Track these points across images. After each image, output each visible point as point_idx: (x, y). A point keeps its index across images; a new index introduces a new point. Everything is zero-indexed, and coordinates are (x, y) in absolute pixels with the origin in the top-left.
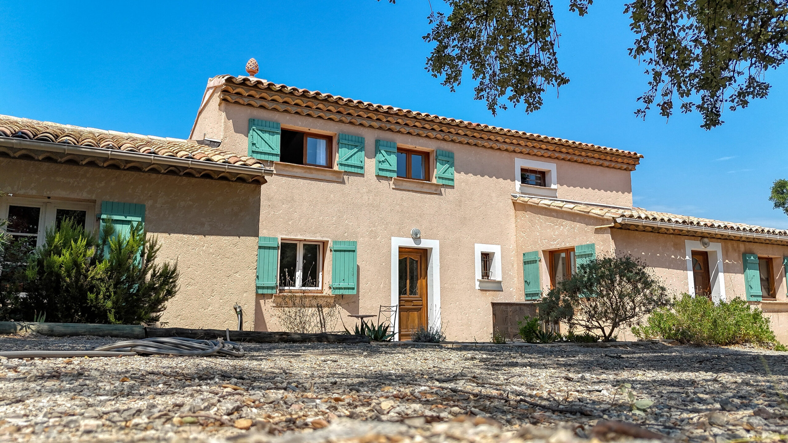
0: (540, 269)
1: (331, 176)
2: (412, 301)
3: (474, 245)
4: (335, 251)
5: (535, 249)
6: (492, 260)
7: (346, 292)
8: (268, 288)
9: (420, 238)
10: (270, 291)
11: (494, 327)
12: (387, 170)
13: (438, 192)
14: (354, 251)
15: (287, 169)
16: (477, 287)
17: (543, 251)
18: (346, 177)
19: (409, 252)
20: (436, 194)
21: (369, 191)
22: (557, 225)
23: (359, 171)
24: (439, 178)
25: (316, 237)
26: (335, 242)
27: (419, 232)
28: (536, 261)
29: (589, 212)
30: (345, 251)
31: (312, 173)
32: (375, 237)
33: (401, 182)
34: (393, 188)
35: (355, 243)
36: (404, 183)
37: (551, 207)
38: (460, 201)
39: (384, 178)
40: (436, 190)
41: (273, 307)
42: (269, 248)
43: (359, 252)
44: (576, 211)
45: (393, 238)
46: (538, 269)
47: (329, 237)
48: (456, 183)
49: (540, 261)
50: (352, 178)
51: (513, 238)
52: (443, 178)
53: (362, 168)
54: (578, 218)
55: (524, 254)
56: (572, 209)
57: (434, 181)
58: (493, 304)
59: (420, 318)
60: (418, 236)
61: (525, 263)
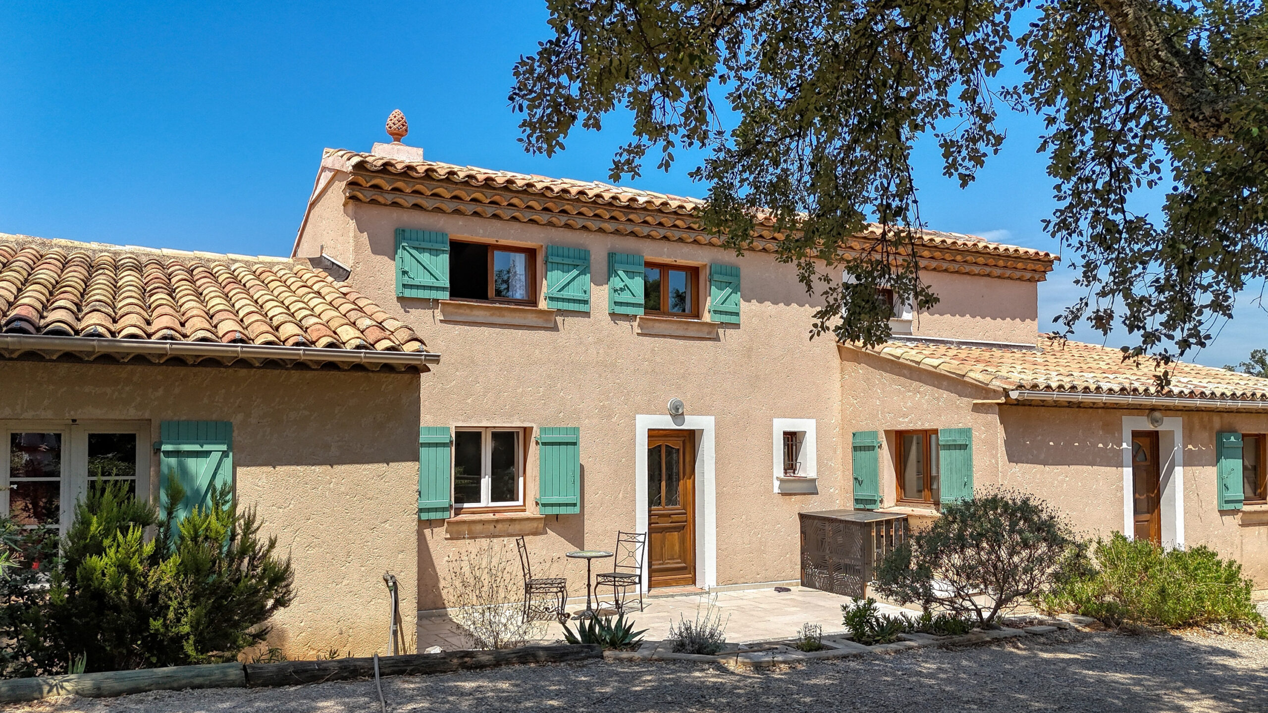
0: (880, 460)
1: (535, 319)
2: (669, 515)
3: (771, 421)
4: (544, 444)
5: (871, 427)
6: (801, 443)
7: (563, 511)
8: (436, 510)
9: (682, 414)
10: (439, 515)
11: (802, 553)
12: (627, 304)
13: (713, 336)
14: (575, 444)
15: (461, 311)
16: (776, 490)
17: (886, 432)
18: (559, 319)
19: (665, 436)
20: (710, 339)
21: (599, 341)
22: (909, 391)
23: (582, 308)
24: (715, 312)
25: (511, 422)
26: (543, 430)
27: (682, 405)
28: (874, 447)
29: (964, 376)
30: (560, 444)
31: (503, 316)
32: (609, 417)
33: (650, 324)
34: (638, 334)
35: (576, 430)
36: (657, 325)
37: (901, 360)
38: (750, 349)
39: (622, 318)
40: (709, 333)
41: (446, 539)
42: (437, 445)
43: (582, 444)
44: (943, 372)
45: (638, 416)
46: (876, 460)
47: (533, 421)
48: (743, 319)
49: (880, 447)
50: (569, 320)
51: (836, 406)
52: (721, 312)
53: (586, 302)
54: (945, 383)
55: (854, 435)
56: (936, 367)
57: (707, 317)
58: (802, 517)
59: (683, 541)
60: (680, 411)
61: (855, 449)
